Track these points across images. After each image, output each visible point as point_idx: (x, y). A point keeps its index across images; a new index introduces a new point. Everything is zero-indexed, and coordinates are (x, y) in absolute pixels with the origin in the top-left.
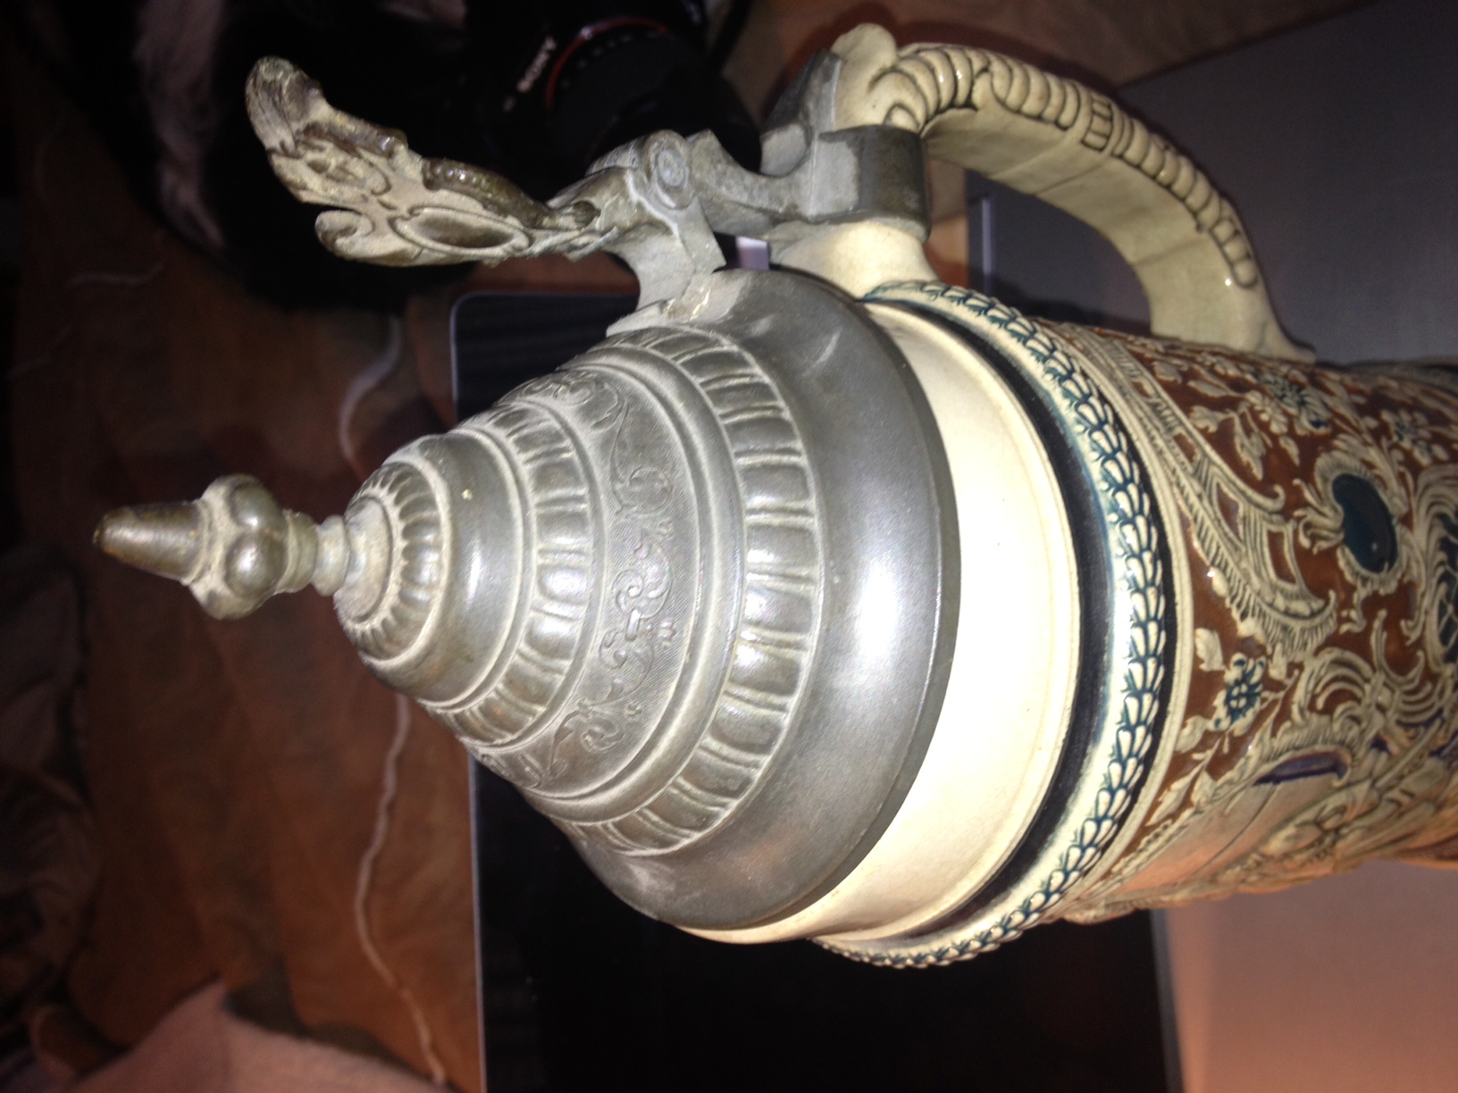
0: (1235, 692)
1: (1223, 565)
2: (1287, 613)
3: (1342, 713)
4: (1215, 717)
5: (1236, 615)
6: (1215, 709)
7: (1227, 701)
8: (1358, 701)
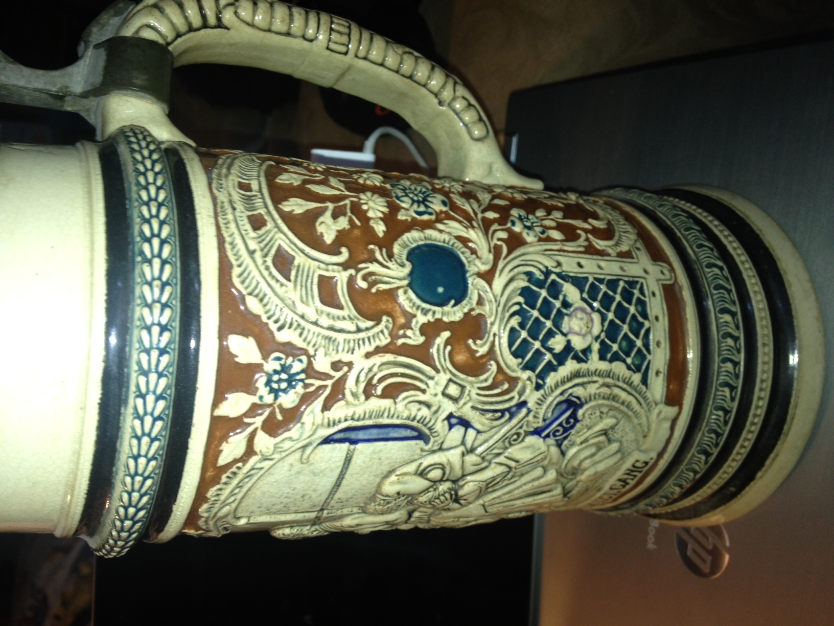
0: (275, 378)
1: (261, 295)
2: (331, 328)
3: (404, 399)
4: (259, 394)
5: (273, 327)
6: (257, 389)
7: (268, 383)
8: (424, 391)
